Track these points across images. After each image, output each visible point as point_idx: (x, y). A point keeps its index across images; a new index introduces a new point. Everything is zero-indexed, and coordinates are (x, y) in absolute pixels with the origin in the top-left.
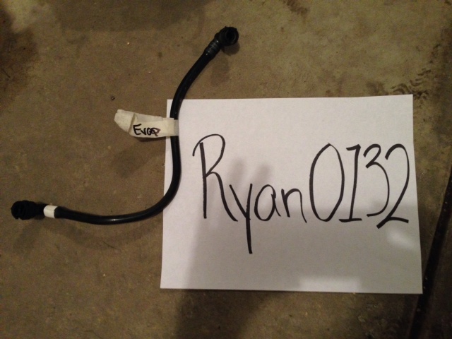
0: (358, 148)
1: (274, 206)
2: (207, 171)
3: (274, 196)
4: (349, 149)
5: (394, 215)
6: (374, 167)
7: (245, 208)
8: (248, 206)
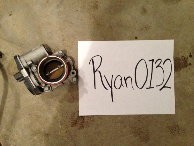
0: (153, 60)
1: (121, 84)
2: (95, 70)
3: (121, 80)
4: (150, 61)
5: (165, 86)
8: (112, 84)
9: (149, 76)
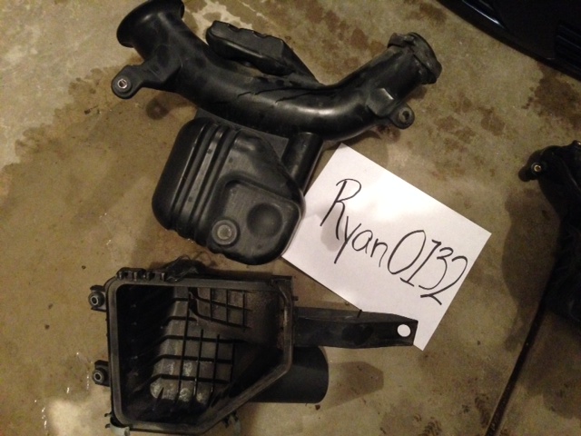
0: (439, 244)
1: (366, 245)
2: (339, 199)
3: (370, 239)
4: (433, 241)
5: (435, 296)
6: (442, 261)
7: (348, 235)
8: (351, 235)
9: (417, 264)
